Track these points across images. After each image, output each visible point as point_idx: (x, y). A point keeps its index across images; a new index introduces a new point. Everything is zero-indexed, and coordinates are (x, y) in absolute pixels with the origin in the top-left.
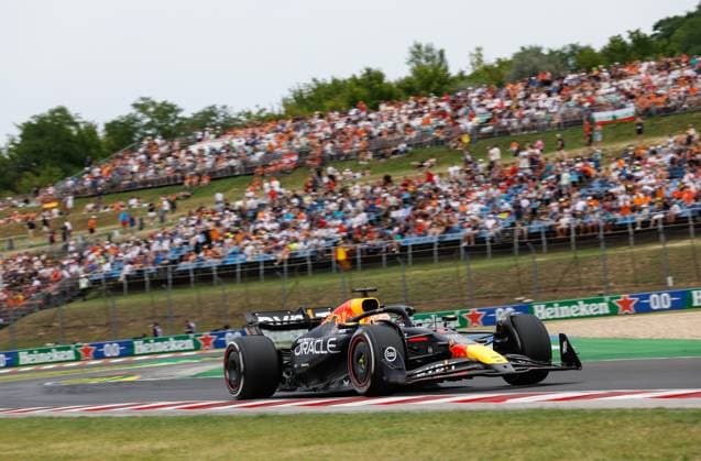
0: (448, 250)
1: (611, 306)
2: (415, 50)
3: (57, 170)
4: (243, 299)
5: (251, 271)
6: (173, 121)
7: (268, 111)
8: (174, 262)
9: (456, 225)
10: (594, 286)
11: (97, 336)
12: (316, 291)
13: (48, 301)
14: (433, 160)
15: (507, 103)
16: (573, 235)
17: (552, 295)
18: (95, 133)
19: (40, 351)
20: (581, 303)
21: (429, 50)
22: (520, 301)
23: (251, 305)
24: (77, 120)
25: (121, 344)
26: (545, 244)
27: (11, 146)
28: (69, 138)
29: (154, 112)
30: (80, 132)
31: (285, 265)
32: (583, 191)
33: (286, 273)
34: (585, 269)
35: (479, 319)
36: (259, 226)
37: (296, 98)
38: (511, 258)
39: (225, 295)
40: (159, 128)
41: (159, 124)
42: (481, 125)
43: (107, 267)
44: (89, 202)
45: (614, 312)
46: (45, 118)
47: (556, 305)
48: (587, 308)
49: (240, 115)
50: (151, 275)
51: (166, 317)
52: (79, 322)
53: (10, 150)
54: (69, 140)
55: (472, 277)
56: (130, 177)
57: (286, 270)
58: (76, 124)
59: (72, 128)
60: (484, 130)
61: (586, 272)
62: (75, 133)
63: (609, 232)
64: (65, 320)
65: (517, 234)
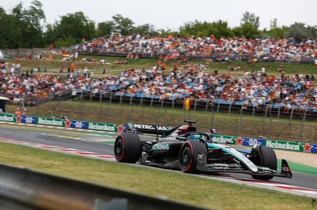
0: (236, 109)
1: (301, 147)
2: (246, 15)
3: (74, 40)
4: (140, 114)
5: (147, 102)
6: (129, 27)
7: (172, 31)
8: (114, 91)
9: (241, 99)
10: (296, 137)
11: (74, 118)
12: (173, 116)
13: (56, 98)
14: (239, 67)
15: (278, 48)
16: (292, 113)
17: (276, 137)
18: (94, 26)
19: (48, 119)
20: (288, 143)
21: (252, 16)
22: (261, 138)
23: (143, 117)
24: (87, 19)
25: (83, 123)
26: (279, 114)
27: (56, 25)
28: (82, 26)
29: (122, 22)
30: (87, 24)
31: (163, 102)
32: (302, 94)
33: (162, 106)
34: (294, 129)
35: (242, 142)
36: (155, 82)
37: (186, 27)
38: (262, 118)
39: (132, 111)
40: (122, 30)
41: (123, 28)
42: (264, 56)
43: (84, 88)
44: (84, 57)
45: (301, 150)
46: (73, 15)
47: (277, 142)
48: (290, 146)
49: (159, 30)
50: (103, 95)
51: (105, 115)
52: (67, 110)
53: (55, 27)
54: (81, 28)
55: (243, 123)
56: (104, 49)
57: (162, 104)
58: (86, 21)
59: (84, 22)
60: (265, 58)
61: (294, 130)
62: (85, 24)
63: (309, 114)
64: (62, 108)
65: (267, 107)
